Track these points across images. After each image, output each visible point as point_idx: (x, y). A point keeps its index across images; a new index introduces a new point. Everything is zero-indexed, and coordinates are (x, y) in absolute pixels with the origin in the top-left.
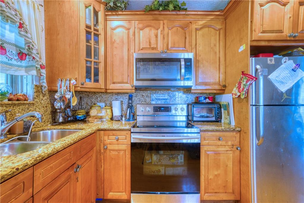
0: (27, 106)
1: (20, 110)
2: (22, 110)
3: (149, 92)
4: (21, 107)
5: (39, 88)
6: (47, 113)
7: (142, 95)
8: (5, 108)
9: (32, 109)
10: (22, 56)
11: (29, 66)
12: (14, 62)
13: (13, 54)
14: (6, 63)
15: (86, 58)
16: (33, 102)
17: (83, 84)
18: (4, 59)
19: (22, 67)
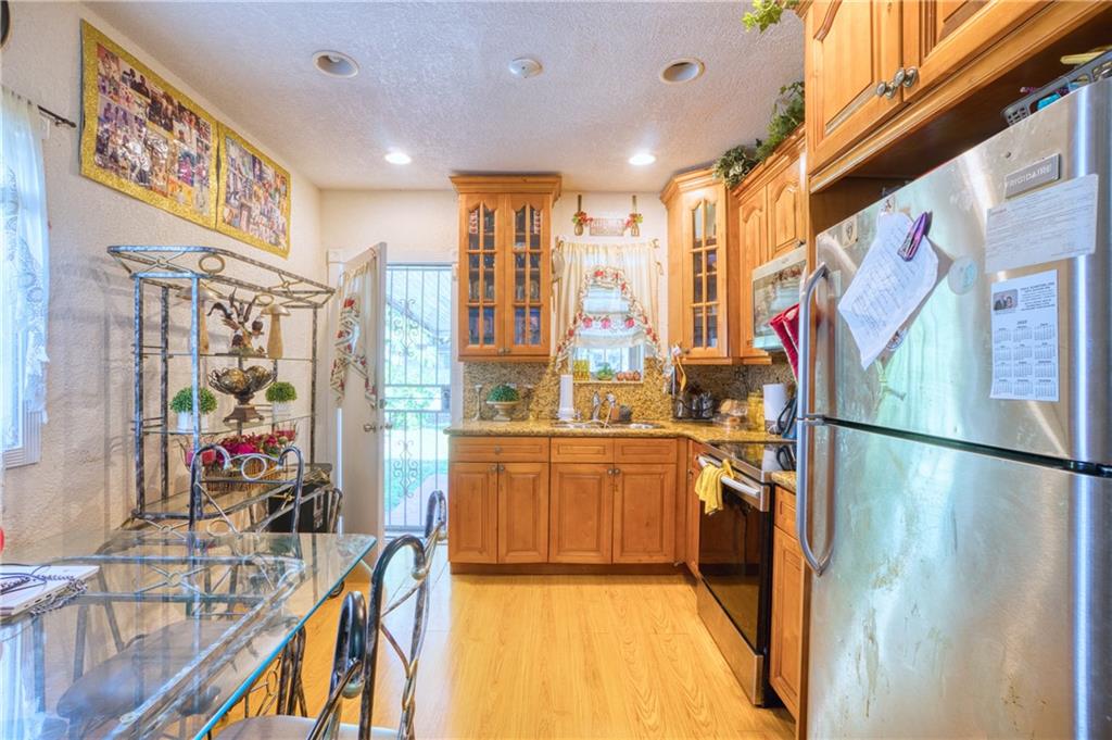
1: (623, 393)
2: (626, 392)
4: (624, 389)
6: (665, 400)
8: (606, 388)
9: (640, 392)
10: (629, 321)
11: (636, 335)
12: (619, 333)
13: (618, 323)
14: (609, 337)
15: (695, 302)
16: (642, 382)
17: (688, 353)
18: (607, 332)
19: (629, 336)
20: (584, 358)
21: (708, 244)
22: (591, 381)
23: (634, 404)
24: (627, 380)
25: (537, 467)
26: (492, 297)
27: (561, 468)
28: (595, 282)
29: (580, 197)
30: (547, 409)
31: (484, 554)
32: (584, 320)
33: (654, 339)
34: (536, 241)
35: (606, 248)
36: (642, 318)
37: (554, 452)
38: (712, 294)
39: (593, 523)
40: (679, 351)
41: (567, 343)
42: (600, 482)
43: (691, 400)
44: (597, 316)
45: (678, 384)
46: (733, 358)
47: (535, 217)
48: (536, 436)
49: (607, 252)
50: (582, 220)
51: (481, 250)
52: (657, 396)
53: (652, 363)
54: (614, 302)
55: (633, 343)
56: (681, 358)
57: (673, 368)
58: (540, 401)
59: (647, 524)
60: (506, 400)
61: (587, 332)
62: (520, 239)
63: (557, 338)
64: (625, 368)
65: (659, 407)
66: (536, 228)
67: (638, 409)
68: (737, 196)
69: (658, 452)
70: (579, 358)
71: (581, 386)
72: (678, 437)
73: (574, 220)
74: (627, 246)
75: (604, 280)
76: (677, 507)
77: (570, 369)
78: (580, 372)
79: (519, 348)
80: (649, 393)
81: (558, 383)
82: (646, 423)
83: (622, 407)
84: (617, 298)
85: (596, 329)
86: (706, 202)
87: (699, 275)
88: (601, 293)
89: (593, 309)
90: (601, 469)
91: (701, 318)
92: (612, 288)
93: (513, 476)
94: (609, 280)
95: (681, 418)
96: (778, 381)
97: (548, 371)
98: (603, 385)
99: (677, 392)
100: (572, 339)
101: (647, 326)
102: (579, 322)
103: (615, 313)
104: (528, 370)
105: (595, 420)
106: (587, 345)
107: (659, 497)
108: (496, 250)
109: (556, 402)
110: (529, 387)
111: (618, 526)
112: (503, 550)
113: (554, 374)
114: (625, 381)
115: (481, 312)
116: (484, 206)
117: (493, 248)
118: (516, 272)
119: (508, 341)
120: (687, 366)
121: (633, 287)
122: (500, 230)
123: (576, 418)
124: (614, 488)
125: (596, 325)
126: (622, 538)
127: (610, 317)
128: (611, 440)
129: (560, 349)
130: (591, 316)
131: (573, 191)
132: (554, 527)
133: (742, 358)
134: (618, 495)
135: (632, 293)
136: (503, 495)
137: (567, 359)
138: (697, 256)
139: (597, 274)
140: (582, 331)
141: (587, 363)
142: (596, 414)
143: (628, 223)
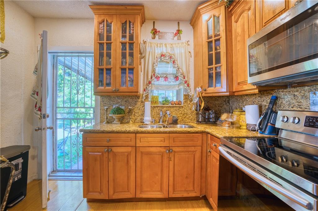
0: (178, 108)
1: (174, 110)
2: (175, 110)
3: (306, 88)
4: (174, 108)
5: (187, 96)
6: (194, 113)
7: (294, 95)
8: (166, 108)
9: (181, 110)
10: (177, 78)
11: (180, 84)
12: (172, 83)
13: (171, 79)
14: (168, 85)
15: (209, 66)
16: (182, 105)
17: (205, 90)
18: (167, 83)
19: (176, 85)
20: (157, 95)
21: (215, 36)
22: (159, 105)
23: (179, 116)
24: (176, 104)
25: (129, 149)
26: (110, 64)
27: (142, 150)
28: (161, 59)
29: (154, 22)
30: (139, 118)
31: (102, 194)
32: (156, 77)
33: (188, 86)
34: (131, 37)
35: (166, 45)
36: (182, 76)
37: (138, 141)
38: (218, 61)
39: (159, 177)
40: (201, 90)
41: (148, 87)
42: (162, 156)
43: (205, 113)
44: (162, 76)
45: (200, 106)
46: (230, 92)
47: (131, 26)
48: (128, 133)
49: (166, 46)
50: (155, 32)
51: (105, 41)
52: (189, 112)
53: (187, 97)
54: (170, 69)
55: (178, 88)
56: (202, 93)
57: (198, 98)
58: (136, 114)
59: (187, 177)
60: (118, 114)
61: (157, 83)
62: (124, 37)
63: (144, 85)
64: (175, 100)
65: (190, 117)
66: (132, 31)
67: (181, 118)
68: (231, 11)
69: (192, 140)
70: (154, 95)
71: (154, 107)
72: (202, 133)
73: (151, 32)
74: (175, 44)
75: (165, 58)
76: (201, 168)
77: (149, 100)
78: (154, 101)
79: (123, 88)
80: (186, 111)
81: (144, 106)
82: (185, 124)
83: (174, 117)
84: (171, 67)
85: (162, 81)
86: (214, 16)
87: (211, 53)
88: (164, 65)
89: (160, 72)
90: (162, 150)
91: (213, 73)
92: (168, 63)
93: (116, 154)
94: (167, 58)
95: (201, 122)
96: (253, 103)
97: (140, 100)
98: (165, 107)
99: (199, 110)
100: (150, 85)
101: (185, 80)
102: (153, 78)
103: (170, 74)
104: (130, 100)
105: (161, 123)
106: (157, 89)
107: (192, 163)
108: (112, 41)
109: (143, 115)
110: (130, 107)
111: (171, 179)
112: (111, 192)
113: (142, 102)
114: (174, 105)
115: (105, 71)
116: (107, 21)
117: (111, 40)
118: (122, 53)
119: (118, 85)
120: (204, 97)
121: (178, 62)
122: (114, 32)
123: (152, 122)
124: (170, 159)
125: (162, 80)
126: (174, 184)
127: (168, 76)
128: (168, 135)
129: (144, 90)
130: (159, 76)
131: (151, 19)
132: (138, 180)
133: (234, 92)
134: (171, 163)
135: (178, 65)
136: (111, 164)
137: (148, 95)
138: (210, 43)
139: (162, 55)
140: (155, 82)
141: (157, 97)
142: (161, 120)
143: (176, 33)
